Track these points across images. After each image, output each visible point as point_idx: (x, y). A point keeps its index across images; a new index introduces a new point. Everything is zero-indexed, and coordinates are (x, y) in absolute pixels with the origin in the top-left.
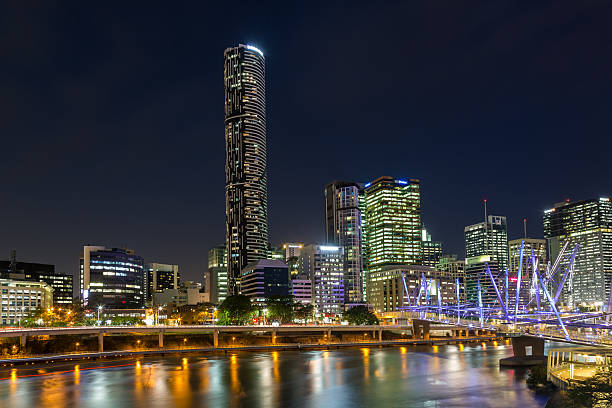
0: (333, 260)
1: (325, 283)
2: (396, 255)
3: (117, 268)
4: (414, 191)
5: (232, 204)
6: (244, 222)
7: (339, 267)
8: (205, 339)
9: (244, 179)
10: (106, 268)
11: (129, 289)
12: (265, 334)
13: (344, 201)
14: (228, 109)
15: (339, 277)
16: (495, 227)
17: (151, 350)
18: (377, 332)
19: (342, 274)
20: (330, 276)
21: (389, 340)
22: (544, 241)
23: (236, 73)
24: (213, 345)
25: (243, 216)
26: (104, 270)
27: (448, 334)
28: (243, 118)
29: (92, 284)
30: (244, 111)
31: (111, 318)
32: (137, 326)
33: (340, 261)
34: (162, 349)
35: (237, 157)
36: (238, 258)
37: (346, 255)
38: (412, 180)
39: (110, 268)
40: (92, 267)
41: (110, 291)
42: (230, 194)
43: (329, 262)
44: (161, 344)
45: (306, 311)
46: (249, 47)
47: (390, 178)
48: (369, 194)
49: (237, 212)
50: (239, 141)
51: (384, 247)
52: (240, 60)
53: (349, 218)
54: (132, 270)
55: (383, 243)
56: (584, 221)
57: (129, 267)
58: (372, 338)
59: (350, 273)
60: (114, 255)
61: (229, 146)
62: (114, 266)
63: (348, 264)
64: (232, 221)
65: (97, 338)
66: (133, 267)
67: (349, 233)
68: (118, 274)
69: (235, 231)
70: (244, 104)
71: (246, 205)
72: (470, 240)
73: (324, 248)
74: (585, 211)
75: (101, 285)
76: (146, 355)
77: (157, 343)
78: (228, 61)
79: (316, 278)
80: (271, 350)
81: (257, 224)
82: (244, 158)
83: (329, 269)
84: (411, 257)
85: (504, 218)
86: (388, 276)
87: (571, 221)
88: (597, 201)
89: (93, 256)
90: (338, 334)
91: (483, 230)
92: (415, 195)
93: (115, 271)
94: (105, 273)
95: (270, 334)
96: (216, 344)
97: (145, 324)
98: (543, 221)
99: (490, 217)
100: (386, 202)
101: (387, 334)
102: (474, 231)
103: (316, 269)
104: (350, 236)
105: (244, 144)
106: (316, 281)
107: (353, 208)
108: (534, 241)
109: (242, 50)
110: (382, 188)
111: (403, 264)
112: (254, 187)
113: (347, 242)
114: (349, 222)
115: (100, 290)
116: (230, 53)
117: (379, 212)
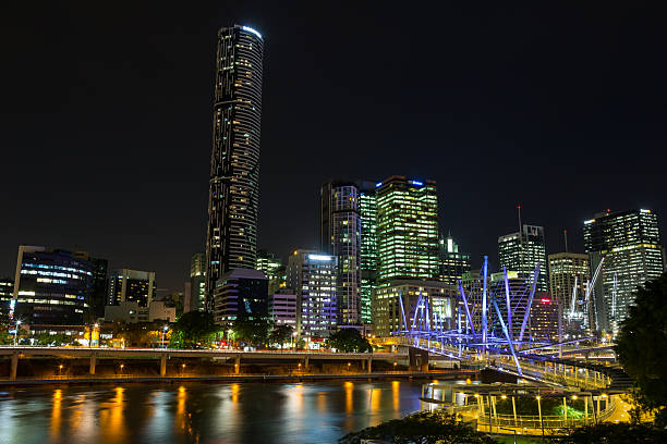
0: (324, 272)
1: (314, 299)
2: (408, 268)
3: (55, 274)
4: (432, 193)
5: (216, 201)
6: (228, 222)
7: (331, 281)
8: (151, 365)
9: (231, 172)
10: (41, 273)
11: (69, 300)
12: (228, 361)
13: (340, 203)
14: (218, 94)
15: (330, 292)
16: (531, 238)
17: (77, 378)
18: (366, 362)
19: (333, 289)
20: (321, 292)
21: (381, 371)
22: (587, 257)
23: (229, 55)
24: (159, 372)
25: (227, 216)
26: (39, 276)
27: (456, 365)
28: (235, 104)
29: (21, 293)
30: (235, 97)
31: (35, 336)
32: (68, 346)
33: (333, 274)
34: (90, 376)
35: (224, 146)
36: (218, 266)
37: (340, 266)
38: (429, 181)
39: (47, 273)
40: (25, 272)
41: (44, 301)
42: (214, 190)
43: (320, 274)
44: (93, 371)
45: (283, 333)
46: (245, 28)
47: (403, 178)
48: (380, 196)
49: (220, 211)
50: (227, 130)
51: (396, 258)
52: (235, 41)
53: (345, 223)
54: (75, 277)
55: (394, 253)
56: (626, 235)
57: (71, 273)
58: (360, 369)
59: (345, 289)
60: (54, 258)
61: (217, 134)
62: (53, 271)
63: (342, 277)
64: (215, 220)
65: (11, 360)
66: (76, 274)
67: (344, 240)
68: (55, 281)
69: (217, 234)
70: (235, 89)
71: (230, 203)
72: (505, 252)
73: (313, 257)
74: (626, 223)
75: (33, 294)
76: (70, 384)
77: (87, 369)
78: (222, 42)
79: (303, 294)
80: (232, 381)
81: (243, 226)
82: (233, 148)
83: (320, 282)
84: (427, 271)
85: (541, 228)
86: (395, 293)
87: (612, 234)
88: (638, 213)
89: (27, 258)
90: (317, 363)
91: (517, 241)
92: (432, 199)
93: (53, 277)
94: (39, 280)
95: (232, 361)
96: (164, 372)
97: (77, 344)
98: (583, 233)
99: (525, 227)
100: (398, 206)
101: (380, 365)
102: (509, 242)
103: (303, 282)
104: (346, 244)
105: (233, 133)
106: (304, 296)
107: (350, 211)
108: (576, 256)
109: (237, 31)
110: (393, 189)
111: (417, 278)
112: (243, 183)
113: (341, 251)
114: (346, 227)
115: (30, 301)
116: (224, 34)
117: (390, 216)
